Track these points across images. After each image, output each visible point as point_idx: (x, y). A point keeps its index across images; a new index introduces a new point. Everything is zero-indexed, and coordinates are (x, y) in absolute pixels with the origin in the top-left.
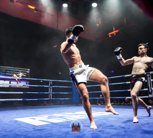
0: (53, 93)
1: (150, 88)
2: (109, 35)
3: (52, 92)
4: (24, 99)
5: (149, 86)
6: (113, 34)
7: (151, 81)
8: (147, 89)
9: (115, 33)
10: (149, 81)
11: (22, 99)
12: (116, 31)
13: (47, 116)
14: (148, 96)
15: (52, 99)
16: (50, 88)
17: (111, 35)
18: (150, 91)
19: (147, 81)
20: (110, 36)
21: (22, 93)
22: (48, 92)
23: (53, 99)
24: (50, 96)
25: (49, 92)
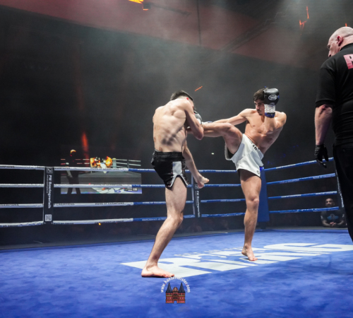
0: (202, 201)
3: (200, 200)
4: (138, 219)
11: (132, 219)
13: (197, 256)
15: (200, 214)
16: (195, 190)
21: (132, 204)
22: (191, 200)
23: (203, 216)
24: (196, 209)
25: (193, 199)
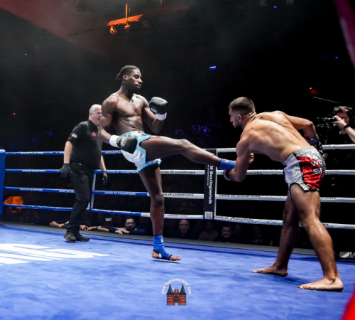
1: (210, 192)
2: (110, 27)
5: (210, 187)
6: (122, 25)
7: (217, 174)
8: (201, 196)
9: (129, 23)
10: (211, 173)
12: (132, 19)
14: (203, 214)
17: (115, 27)
18: (210, 202)
19: (206, 172)
20: (112, 29)
